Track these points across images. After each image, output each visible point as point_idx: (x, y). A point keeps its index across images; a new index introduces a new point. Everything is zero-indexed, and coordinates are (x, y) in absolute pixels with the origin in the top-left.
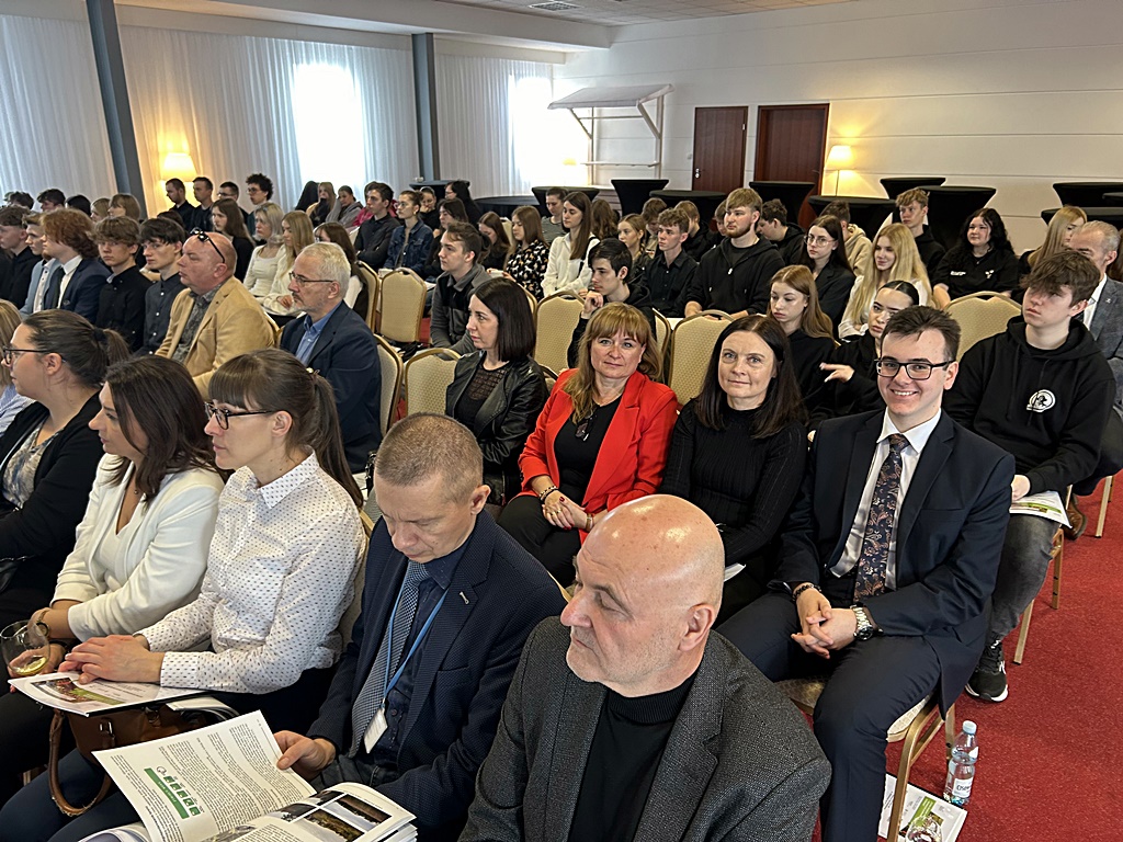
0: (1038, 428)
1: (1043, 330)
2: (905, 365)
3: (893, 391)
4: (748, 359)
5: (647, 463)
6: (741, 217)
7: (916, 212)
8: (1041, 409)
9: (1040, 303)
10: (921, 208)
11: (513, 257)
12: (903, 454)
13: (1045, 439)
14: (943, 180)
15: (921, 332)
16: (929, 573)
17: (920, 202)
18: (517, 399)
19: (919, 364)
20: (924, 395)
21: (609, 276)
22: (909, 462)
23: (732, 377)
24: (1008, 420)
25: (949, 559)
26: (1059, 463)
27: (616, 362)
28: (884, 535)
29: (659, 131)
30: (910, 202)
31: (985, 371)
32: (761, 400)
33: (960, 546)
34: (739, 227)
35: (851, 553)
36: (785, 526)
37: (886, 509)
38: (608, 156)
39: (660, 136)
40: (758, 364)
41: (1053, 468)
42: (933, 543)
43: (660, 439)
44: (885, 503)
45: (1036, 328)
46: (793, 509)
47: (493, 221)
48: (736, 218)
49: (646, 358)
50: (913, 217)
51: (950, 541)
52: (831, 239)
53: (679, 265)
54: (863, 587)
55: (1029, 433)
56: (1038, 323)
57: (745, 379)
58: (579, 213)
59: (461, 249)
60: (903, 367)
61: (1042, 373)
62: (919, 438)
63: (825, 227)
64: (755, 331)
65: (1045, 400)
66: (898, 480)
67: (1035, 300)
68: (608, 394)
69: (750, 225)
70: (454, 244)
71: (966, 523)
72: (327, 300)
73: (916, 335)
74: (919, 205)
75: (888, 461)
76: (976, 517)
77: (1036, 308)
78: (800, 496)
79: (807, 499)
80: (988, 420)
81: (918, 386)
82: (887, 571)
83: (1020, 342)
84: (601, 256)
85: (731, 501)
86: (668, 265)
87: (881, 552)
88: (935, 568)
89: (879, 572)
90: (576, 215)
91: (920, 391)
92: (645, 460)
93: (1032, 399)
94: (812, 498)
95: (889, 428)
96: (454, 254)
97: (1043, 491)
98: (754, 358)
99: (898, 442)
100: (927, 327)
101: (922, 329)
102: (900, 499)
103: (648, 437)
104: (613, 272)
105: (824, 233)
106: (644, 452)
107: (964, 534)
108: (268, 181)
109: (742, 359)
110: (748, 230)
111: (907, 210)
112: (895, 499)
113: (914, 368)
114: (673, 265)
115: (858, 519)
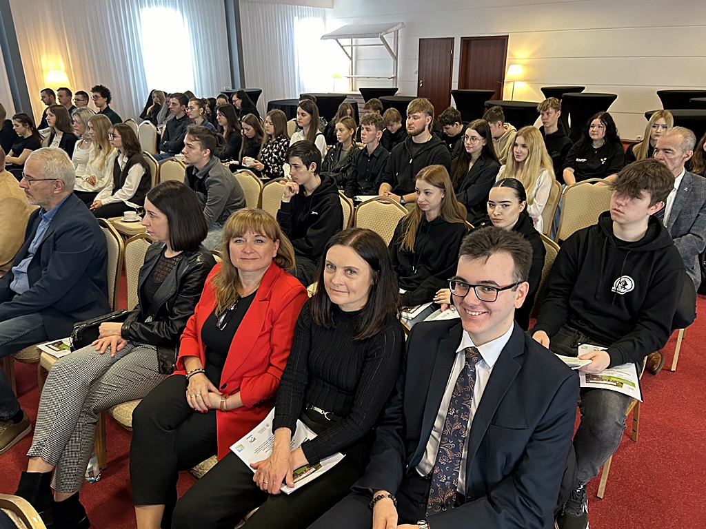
0: (620, 306)
1: (624, 226)
2: (474, 287)
3: (465, 309)
4: (346, 271)
5: (276, 350)
6: (417, 121)
7: (552, 115)
8: (622, 291)
9: (624, 204)
10: (556, 112)
11: (265, 146)
12: (478, 367)
13: (626, 315)
14: (583, 88)
15: (489, 255)
16: (497, 485)
17: (554, 108)
18: (186, 284)
19: (487, 286)
20: (494, 314)
21: (301, 170)
22: (483, 375)
23: (333, 287)
24: (597, 300)
25: (514, 474)
26: (636, 340)
27: (251, 256)
28: (457, 444)
29: (395, 54)
30: (547, 108)
32: (363, 303)
33: (524, 463)
34: (416, 128)
35: (430, 458)
36: (381, 420)
37: (460, 420)
38: (362, 72)
39: (396, 58)
40: (354, 276)
41: (631, 343)
42: (500, 459)
43: (288, 329)
44: (459, 414)
45: (621, 224)
46: (389, 403)
47: (252, 120)
48: (414, 121)
49: (280, 252)
50: (550, 119)
51: (514, 459)
52: (480, 138)
53: (376, 155)
54: (436, 494)
55: (613, 310)
56: (622, 221)
57: (343, 288)
58: (308, 116)
59: (199, 147)
60: (472, 288)
61: (625, 262)
62: (491, 353)
63: (476, 129)
64: (351, 245)
65: (626, 284)
66: (471, 393)
67: (620, 201)
68: (250, 286)
69: (425, 126)
70: (193, 143)
71: (531, 440)
72: (53, 195)
73: (484, 258)
74: (554, 110)
75: (463, 373)
76: (541, 435)
77: (620, 209)
78: (394, 393)
79: (399, 396)
80: (581, 299)
81: (486, 307)
82: (460, 479)
83: (608, 235)
84: (294, 155)
85: (339, 392)
86: (370, 154)
87: (454, 460)
88: (501, 481)
89: (451, 481)
90: (306, 117)
91: (489, 312)
92: (275, 347)
93: (617, 282)
94: (403, 395)
95: (466, 342)
96: (193, 151)
97: (623, 363)
98: (350, 271)
99: (473, 356)
100: (495, 251)
101: (490, 252)
102: (473, 410)
103: (277, 327)
104: (305, 167)
105: (475, 133)
106: (274, 340)
107: (529, 451)
108: (107, 90)
109: (340, 271)
110: (423, 130)
111: (545, 115)
112: (468, 411)
113: (483, 290)
114: (372, 155)
115: (438, 423)
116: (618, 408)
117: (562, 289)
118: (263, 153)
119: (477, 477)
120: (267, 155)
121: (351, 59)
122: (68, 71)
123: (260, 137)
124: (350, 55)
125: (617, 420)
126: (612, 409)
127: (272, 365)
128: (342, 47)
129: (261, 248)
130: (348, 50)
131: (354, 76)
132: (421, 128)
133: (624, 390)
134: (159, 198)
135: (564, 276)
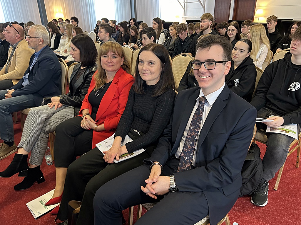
0: (292, 97)
1: (298, 57)
2: (204, 63)
3: (200, 76)
4: (149, 63)
5: (121, 106)
6: (205, 23)
8: (294, 89)
9: (297, 44)
10: (275, 23)
11: (139, 40)
12: (205, 106)
13: (295, 102)
14: (293, 19)
15: (210, 46)
16: (211, 161)
18: (87, 79)
19: (210, 62)
20: (214, 77)
21: (147, 40)
22: (207, 109)
23: (143, 72)
24: (280, 94)
25: (219, 157)
26: (298, 112)
27: (110, 64)
28: (193, 142)
29: (204, 6)
30: (271, 20)
31: (273, 74)
32: (157, 81)
33: (224, 150)
34: (204, 27)
35: (181, 149)
36: (162, 135)
37: (195, 131)
38: (189, 15)
39: (204, 8)
40: (153, 65)
41: (296, 114)
42: (213, 149)
43: (126, 97)
44: (195, 128)
45: (295, 55)
47: (134, 28)
48: (203, 23)
49: (124, 63)
50: (272, 26)
51: (220, 149)
52: (236, 30)
53: (186, 41)
54: (182, 166)
55: (288, 99)
56: (295, 53)
57: (148, 72)
58: (157, 24)
59: (104, 32)
60: (203, 64)
61: (296, 74)
62: (212, 99)
64: (151, 50)
65: (296, 86)
66: (201, 118)
67: (295, 43)
68: (110, 78)
69: (209, 26)
70: (102, 30)
71: (228, 139)
72: (39, 45)
73: (209, 48)
74: (274, 21)
75: (198, 109)
76: (233, 137)
77: (295, 47)
79: (170, 124)
80: (273, 94)
81: (210, 73)
82: (193, 159)
83: (288, 62)
84: (144, 33)
86: (183, 41)
87: (191, 150)
88: (214, 160)
89: (189, 159)
90: (156, 25)
91: (212, 75)
92: (120, 105)
93: (291, 86)
94: (172, 123)
95: (201, 95)
96: (102, 34)
97: (290, 123)
98: (151, 63)
99: (204, 101)
100: (213, 44)
101: (211, 45)
102: (202, 126)
103: (121, 96)
104: (149, 39)
105: (234, 28)
106: (120, 102)
107: (227, 145)
108: (77, 18)
109: (146, 63)
110: (208, 28)
111: (269, 23)
112: (199, 127)
113: (208, 64)
114: (184, 41)
115: (185, 134)
116: (285, 142)
117: (263, 90)
118: (138, 42)
119: (202, 158)
120: (139, 43)
121: (184, 9)
122: (64, 13)
123: (137, 36)
124: (184, 7)
125: (284, 148)
126: (281, 142)
127: (119, 113)
128: (180, 3)
129: (115, 60)
130: (183, 5)
131: (185, 16)
132: (207, 27)
133: (289, 134)
134: (76, 42)
135: (265, 84)
